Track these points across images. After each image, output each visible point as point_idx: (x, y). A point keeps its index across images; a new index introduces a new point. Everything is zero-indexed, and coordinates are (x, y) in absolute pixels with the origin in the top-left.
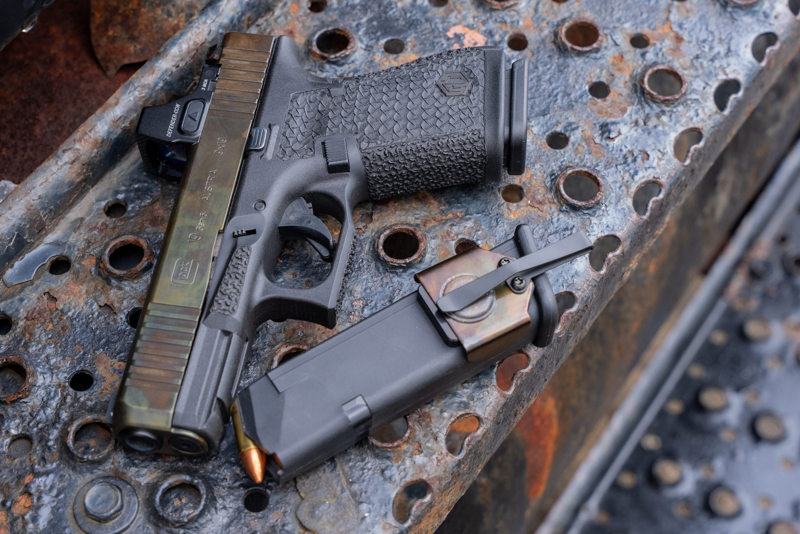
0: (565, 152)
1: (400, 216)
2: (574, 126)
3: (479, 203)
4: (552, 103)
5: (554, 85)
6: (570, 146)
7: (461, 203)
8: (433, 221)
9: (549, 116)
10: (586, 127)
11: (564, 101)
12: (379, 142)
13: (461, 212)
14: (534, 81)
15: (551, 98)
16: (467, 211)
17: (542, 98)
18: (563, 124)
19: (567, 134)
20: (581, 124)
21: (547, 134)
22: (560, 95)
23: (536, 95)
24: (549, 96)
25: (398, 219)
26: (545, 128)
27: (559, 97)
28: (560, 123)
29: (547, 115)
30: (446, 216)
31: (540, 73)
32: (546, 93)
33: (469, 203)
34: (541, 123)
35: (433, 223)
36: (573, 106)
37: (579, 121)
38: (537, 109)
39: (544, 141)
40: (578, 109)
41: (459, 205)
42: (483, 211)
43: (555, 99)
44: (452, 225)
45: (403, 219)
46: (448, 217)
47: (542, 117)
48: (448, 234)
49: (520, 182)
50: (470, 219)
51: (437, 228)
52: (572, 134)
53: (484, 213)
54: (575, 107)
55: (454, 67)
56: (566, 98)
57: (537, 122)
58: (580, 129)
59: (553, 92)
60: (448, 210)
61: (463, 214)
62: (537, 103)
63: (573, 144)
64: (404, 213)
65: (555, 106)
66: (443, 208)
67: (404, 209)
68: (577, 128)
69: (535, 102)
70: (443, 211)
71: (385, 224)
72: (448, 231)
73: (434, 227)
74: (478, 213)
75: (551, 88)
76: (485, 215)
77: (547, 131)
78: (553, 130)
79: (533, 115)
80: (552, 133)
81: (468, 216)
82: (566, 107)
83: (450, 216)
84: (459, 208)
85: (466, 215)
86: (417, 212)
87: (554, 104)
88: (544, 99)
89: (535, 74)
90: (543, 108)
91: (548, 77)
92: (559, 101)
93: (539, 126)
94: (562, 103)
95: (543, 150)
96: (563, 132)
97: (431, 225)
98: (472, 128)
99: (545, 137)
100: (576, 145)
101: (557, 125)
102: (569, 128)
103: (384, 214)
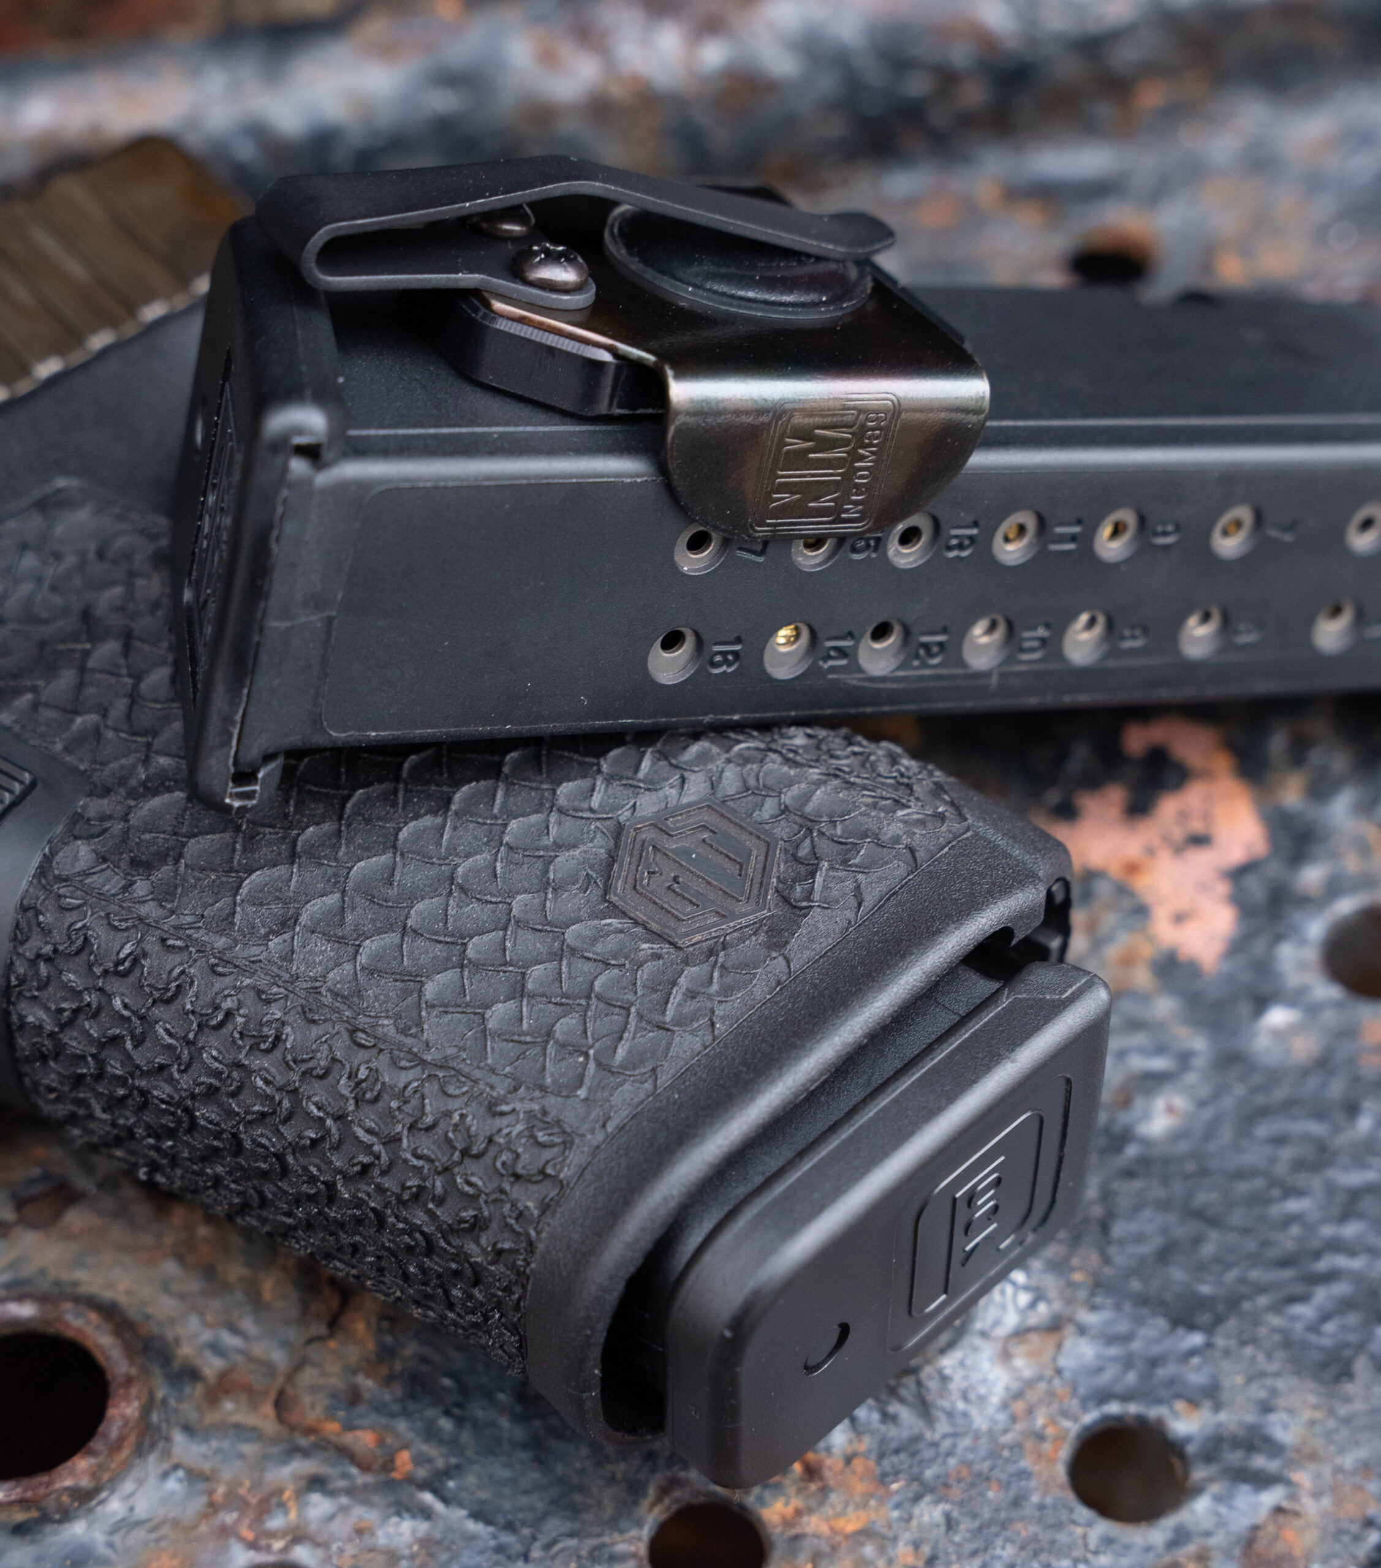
0: (1108, 1541)
1: (166, 1287)
2: (1259, 1462)
3: (534, 1475)
4: (1263, 1301)
5: (1351, 1230)
6: (1157, 1534)
7: (460, 1421)
8: (268, 1409)
9: (1197, 1339)
10: (1310, 1507)
11: (1329, 1327)
12: (141, 888)
13: (420, 1460)
14: (1287, 1154)
15: (1287, 1274)
16: (447, 1473)
17: (1250, 1245)
18: (1231, 1419)
19: (1199, 1474)
20: (1303, 1477)
21: (1114, 1408)
22: (1341, 1288)
23: (1237, 1218)
24: (1286, 1262)
25: (147, 1291)
26: (1131, 1378)
27: (1322, 1295)
28: (1217, 1407)
29: (1192, 1327)
30: (349, 1427)
31: (1343, 1139)
32: (1288, 1241)
33: (491, 1448)
34: (1136, 1346)
35: (264, 1418)
36: (1346, 1373)
37: (1313, 1457)
38: (1177, 1274)
39: (1072, 1428)
40: (1359, 1406)
41: (446, 1424)
42: (510, 1527)
43: (1299, 1289)
44: (317, 1483)
45: (165, 1306)
46: (348, 1438)
47: (1162, 1323)
48: (271, 1502)
49: (787, 1523)
50: (426, 1513)
51: (248, 1448)
52: (1215, 1488)
53: (507, 1538)
54: (1349, 1388)
55: (770, 807)
56: (1353, 1319)
57: (1122, 1327)
58: (1270, 1498)
59: (1317, 1255)
60: (379, 1408)
61: (422, 1473)
62: (1208, 1249)
63: (1180, 1537)
64: (193, 1285)
65: (1276, 1321)
66: (367, 1384)
67: (209, 1272)
68: (1262, 1481)
69: (1197, 1240)
70: (354, 1398)
71: (80, 1275)
72: (280, 1491)
73: (241, 1432)
74: (477, 1515)
75: (1328, 1231)
76: (500, 1549)
77: (1126, 1397)
78: (1154, 1412)
79: (1135, 1285)
80: (1141, 1420)
81: (428, 1497)
82: (1315, 1356)
83: (364, 1439)
84: (430, 1433)
85: (424, 1486)
86: (248, 1324)
87: (1277, 1308)
88: (1254, 1260)
89: (1315, 1128)
90: (1205, 1289)
91: (1354, 1178)
92: (1304, 1311)
93: (1113, 1351)
94: (1314, 1328)
95: (1025, 1463)
96: (1191, 1449)
97: (241, 1418)
98: (552, 1103)
99: (1090, 1417)
100: (1191, 1548)
101: (1194, 1403)
102: (1234, 1457)
103: (118, 1232)
